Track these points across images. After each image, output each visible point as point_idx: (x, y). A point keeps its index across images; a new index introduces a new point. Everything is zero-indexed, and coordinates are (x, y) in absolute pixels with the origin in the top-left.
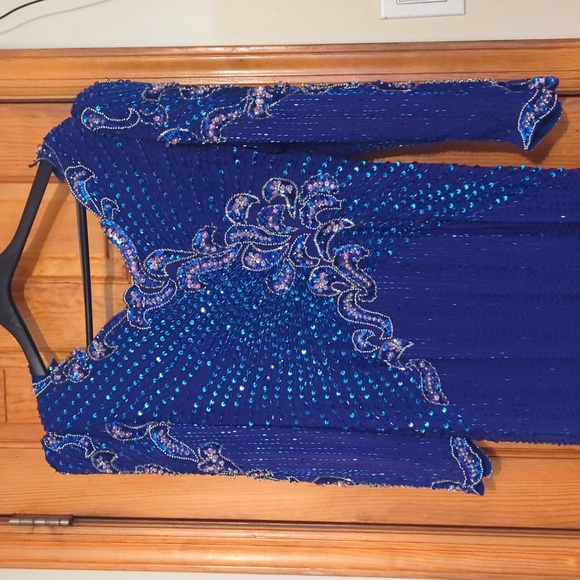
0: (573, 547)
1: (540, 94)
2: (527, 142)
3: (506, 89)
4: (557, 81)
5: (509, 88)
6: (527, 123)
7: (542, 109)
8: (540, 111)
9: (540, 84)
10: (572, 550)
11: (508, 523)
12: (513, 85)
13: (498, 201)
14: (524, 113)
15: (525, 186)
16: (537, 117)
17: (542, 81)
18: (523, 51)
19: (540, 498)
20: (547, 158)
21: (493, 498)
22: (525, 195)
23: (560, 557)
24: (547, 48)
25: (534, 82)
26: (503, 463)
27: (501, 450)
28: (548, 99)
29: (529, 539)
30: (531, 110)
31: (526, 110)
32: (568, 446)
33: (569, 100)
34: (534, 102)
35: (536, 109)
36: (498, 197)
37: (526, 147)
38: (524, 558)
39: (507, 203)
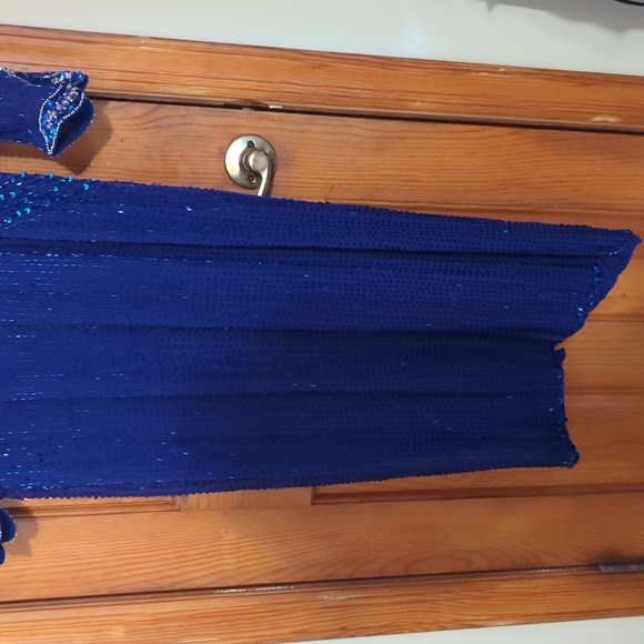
0: (121, 615)
1: (64, 90)
2: (50, 145)
3: (25, 81)
4: (86, 79)
5: (28, 80)
6: (49, 123)
7: (65, 108)
8: (62, 110)
9: (65, 79)
10: (119, 618)
11: (45, 594)
12: (35, 78)
13: (19, 213)
14: (45, 111)
15: (52, 197)
16: (60, 117)
17: (68, 76)
18: (57, 42)
19: (83, 561)
20: (88, 169)
21: (28, 566)
22: (51, 208)
23: (107, 627)
24: (85, 42)
25: (59, 76)
26: (41, 523)
27: (39, 510)
28: (72, 97)
29: (71, 610)
30: (53, 108)
31: (46, 108)
32: (118, 499)
33: (112, 104)
34: (56, 99)
35: (58, 108)
36: (19, 209)
37: (50, 152)
38: (63, 633)
39: (30, 216)
